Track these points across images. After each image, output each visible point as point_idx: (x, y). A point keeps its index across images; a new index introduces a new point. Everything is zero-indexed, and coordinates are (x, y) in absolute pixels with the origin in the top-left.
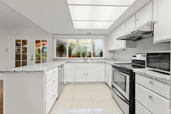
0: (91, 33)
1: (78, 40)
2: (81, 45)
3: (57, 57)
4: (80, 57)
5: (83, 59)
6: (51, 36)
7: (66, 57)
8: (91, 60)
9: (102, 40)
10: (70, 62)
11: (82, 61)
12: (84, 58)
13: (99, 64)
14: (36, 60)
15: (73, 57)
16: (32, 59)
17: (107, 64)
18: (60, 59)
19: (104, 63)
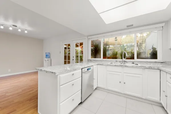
0: (132, 25)
1: (116, 38)
2: (125, 44)
3: (91, 58)
4: (117, 59)
5: (120, 62)
6: (86, 38)
7: (100, 58)
8: (133, 63)
9: (156, 31)
10: (101, 64)
11: (119, 64)
12: (122, 60)
13: (146, 70)
14: (76, 60)
15: (109, 58)
16: (73, 60)
17: (165, 73)
18: (94, 60)
19: (159, 71)
